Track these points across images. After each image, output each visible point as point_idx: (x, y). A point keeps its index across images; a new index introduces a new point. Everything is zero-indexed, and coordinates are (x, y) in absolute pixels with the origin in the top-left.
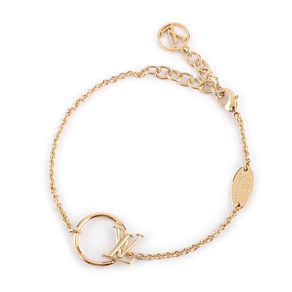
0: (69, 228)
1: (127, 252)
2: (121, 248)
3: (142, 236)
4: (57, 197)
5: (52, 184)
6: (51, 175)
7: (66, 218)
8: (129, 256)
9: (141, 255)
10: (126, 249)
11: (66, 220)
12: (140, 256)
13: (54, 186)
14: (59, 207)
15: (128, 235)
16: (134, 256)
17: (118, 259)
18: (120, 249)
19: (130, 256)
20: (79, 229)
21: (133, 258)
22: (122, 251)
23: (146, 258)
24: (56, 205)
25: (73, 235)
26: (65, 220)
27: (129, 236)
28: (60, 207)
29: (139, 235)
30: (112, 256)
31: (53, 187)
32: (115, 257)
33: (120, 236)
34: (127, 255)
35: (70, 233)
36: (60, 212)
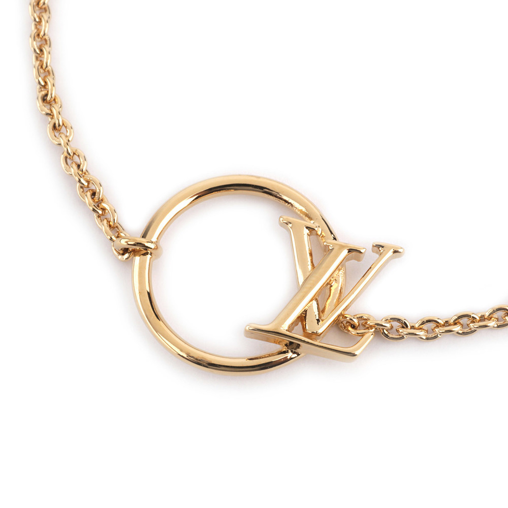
0: (114, 238)
1: (341, 315)
2: (316, 299)
3: (395, 252)
4: (63, 129)
5: (43, 83)
6: (38, 51)
7: (104, 205)
8: (350, 328)
9: (396, 324)
10: (339, 301)
11: (104, 209)
12: (392, 327)
13: (53, 92)
14: (75, 167)
15: (342, 247)
16: (371, 327)
17: (307, 340)
18: (314, 303)
19: (354, 327)
20: (154, 239)
21: (366, 336)
22: (321, 311)
23: (417, 332)
24: (62, 157)
25: (132, 262)
26: (100, 212)
27: (345, 252)
28: (79, 166)
29: (383, 247)
30: (284, 328)
31: (46, 95)
32: (297, 334)
33: (311, 254)
34: (342, 325)
35: (120, 257)
36: (80, 181)
